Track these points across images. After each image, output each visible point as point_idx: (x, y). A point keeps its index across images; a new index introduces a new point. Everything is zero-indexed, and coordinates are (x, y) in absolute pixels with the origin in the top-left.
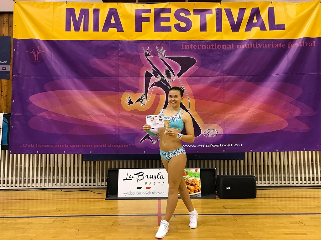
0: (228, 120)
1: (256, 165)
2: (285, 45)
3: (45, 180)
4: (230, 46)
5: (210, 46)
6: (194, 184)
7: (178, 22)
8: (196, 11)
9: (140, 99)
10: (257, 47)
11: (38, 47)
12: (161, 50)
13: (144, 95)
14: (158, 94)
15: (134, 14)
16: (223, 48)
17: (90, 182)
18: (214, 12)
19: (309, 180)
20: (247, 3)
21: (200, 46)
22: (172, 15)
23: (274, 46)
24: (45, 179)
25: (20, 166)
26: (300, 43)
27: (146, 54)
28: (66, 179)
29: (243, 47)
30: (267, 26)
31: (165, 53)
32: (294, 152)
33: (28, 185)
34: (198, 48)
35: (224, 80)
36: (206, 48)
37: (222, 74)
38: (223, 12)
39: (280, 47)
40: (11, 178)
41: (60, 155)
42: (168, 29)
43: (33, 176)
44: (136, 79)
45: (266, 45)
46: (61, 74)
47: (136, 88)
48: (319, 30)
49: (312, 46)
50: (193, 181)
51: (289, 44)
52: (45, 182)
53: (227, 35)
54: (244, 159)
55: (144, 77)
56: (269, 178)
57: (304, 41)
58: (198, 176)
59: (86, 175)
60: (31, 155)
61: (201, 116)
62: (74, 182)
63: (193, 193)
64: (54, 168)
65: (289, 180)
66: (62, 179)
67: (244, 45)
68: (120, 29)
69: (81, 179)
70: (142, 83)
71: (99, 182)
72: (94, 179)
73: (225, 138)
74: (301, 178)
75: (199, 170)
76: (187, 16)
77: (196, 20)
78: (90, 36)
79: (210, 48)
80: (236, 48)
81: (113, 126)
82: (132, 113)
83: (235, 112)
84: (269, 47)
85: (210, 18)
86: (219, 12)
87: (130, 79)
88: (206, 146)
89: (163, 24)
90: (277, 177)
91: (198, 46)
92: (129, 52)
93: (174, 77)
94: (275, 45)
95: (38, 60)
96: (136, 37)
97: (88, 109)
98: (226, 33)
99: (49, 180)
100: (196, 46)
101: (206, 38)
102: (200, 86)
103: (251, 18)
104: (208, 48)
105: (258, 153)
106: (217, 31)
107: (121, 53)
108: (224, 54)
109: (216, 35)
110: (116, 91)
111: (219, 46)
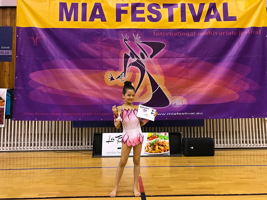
0: (191, 93)
1: (213, 132)
2: (236, 33)
3: (41, 143)
4: (192, 33)
5: (176, 33)
6: (164, 145)
7: (150, 14)
8: (165, 6)
9: (119, 76)
10: (214, 34)
11: (37, 34)
12: (137, 36)
13: (123, 73)
14: (134, 72)
15: (115, 7)
16: (187, 35)
17: (78, 146)
18: (179, 6)
19: (256, 143)
21: (169, 33)
22: (145, 9)
23: (228, 33)
25: (20, 133)
26: (248, 31)
27: (125, 39)
28: (58, 143)
29: (203, 34)
30: (222, 18)
31: (140, 39)
32: (244, 119)
33: (27, 148)
34: (167, 35)
35: (187, 60)
36: (173, 34)
37: (186, 56)
38: (187, 6)
39: (233, 34)
40: (13, 142)
42: (143, 20)
43: (31, 140)
44: (117, 60)
45: (221, 32)
46: (55, 56)
47: (116, 67)
48: (263, 21)
49: (258, 33)
50: (163, 143)
51: (240, 32)
52: (41, 145)
53: (190, 24)
54: (203, 126)
55: (123, 58)
56: (224, 141)
57: (251, 30)
58: (167, 139)
59: (75, 140)
61: (169, 90)
62: (65, 145)
63: (163, 152)
64: (48, 134)
65: (240, 143)
66: (55, 143)
68: (104, 20)
69: (71, 143)
70: (122, 63)
71: (86, 145)
72: (81, 143)
73: (188, 108)
74: (250, 141)
75: (168, 134)
76: (157, 10)
77: (165, 12)
78: (79, 24)
79: (176, 35)
80: (197, 36)
81: (98, 98)
82: (113, 87)
83: (196, 86)
84: (223, 34)
85: (177, 11)
86: (183, 6)
87: (111, 60)
88: (173, 114)
89: (138, 16)
90: (230, 141)
91: (167, 33)
92: (110, 38)
93: (147, 58)
94: (229, 33)
95: (36, 44)
96: (117, 26)
97: (78, 84)
98: (189, 23)
99: (45, 143)
101: (172, 27)
102: (168, 66)
103: (209, 11)
105: (215, 120)
106: (182, 21)
107: (104, 39)
108: (187, 40)
109: (182, 24)
110: (100, 70)
111: (184, 34)
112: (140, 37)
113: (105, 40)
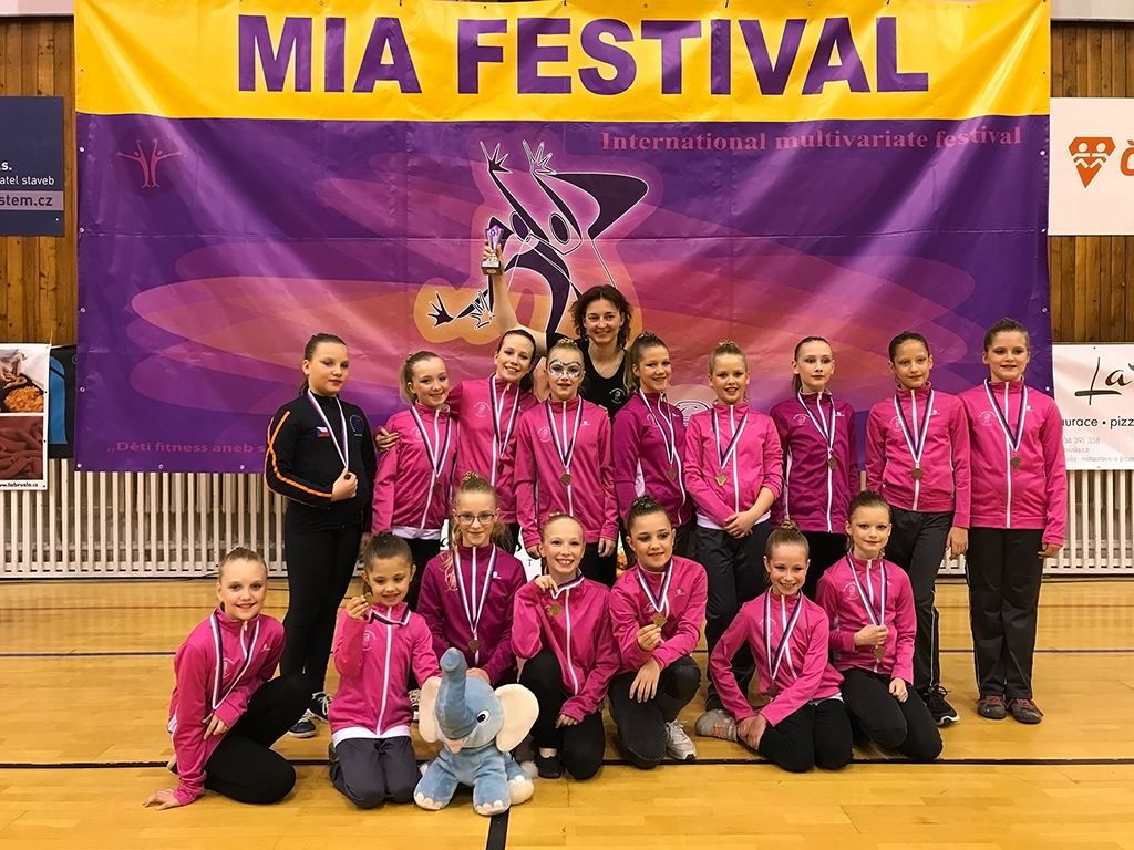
2: (926, 139)
3: (185, 551)
5: (691, 140)
7: (592, 63)
8: (651, 28)
10: (838, 145)
11: (156, 141)
14: (527, 292)
15: (452, 37)
16: (732, 144)
18: (707, 30)
20: (810, 3)
21: (662, 139)
22: (572, 41)
23: (892, 141)
24: (183, 550)
25: (107, 510)
26: (972, 132)
27: (492, 163)
29: (795, 145)
30: (872, 78)
31: (552, 164)
33: (132, 566)
34: (655, 147)
35: (732, 247)
36: (680, 147)
37: (727, 230)
38: (736, 32)
39: (911, 145)
40: (81, 545)
41: (228, 477)
42: (562, 85)
43: (148, 539)
44: (462, 245)
45: (866, 138)
46: (226, 227)
47: (460, 272)
48: (1034, 90)
49: (1009, 142)
51: (939, 137)
52: (185, 558)
53: (747, 105)
57: (984, 128)
60: (140, 475)
62: (273, 558)
64: (210, 516)
67: (799, 139)
68: (411, 86)
76: (621, 45)
77: (648, 55)
78: (317, 104)
79: (691, 147)
80: (771, 147)
81: (391, 389)
82: (447, 349)
83: (763, 348)
84: (875, 145)
85: (694, 49)
86: (721, 31)
87: (438, 241)
89: (545, 69)
91: (655, 140)
92: (439, 159)
94: (895, 138)
95: (155, 182)
96: (462, 110)
98: (741, 100)
99: (197, 551)
100: (648, 141)
101: (674, 114)
102: (657, 268)
103: (823, 51)
104: (684, 147)
106: (715, 91)
107: (413, 162)
108: (734, 166)
109: (711, 105)
110: (398, 281)
111: (720, 142)
112: (550, 155)
113: (415, 165)
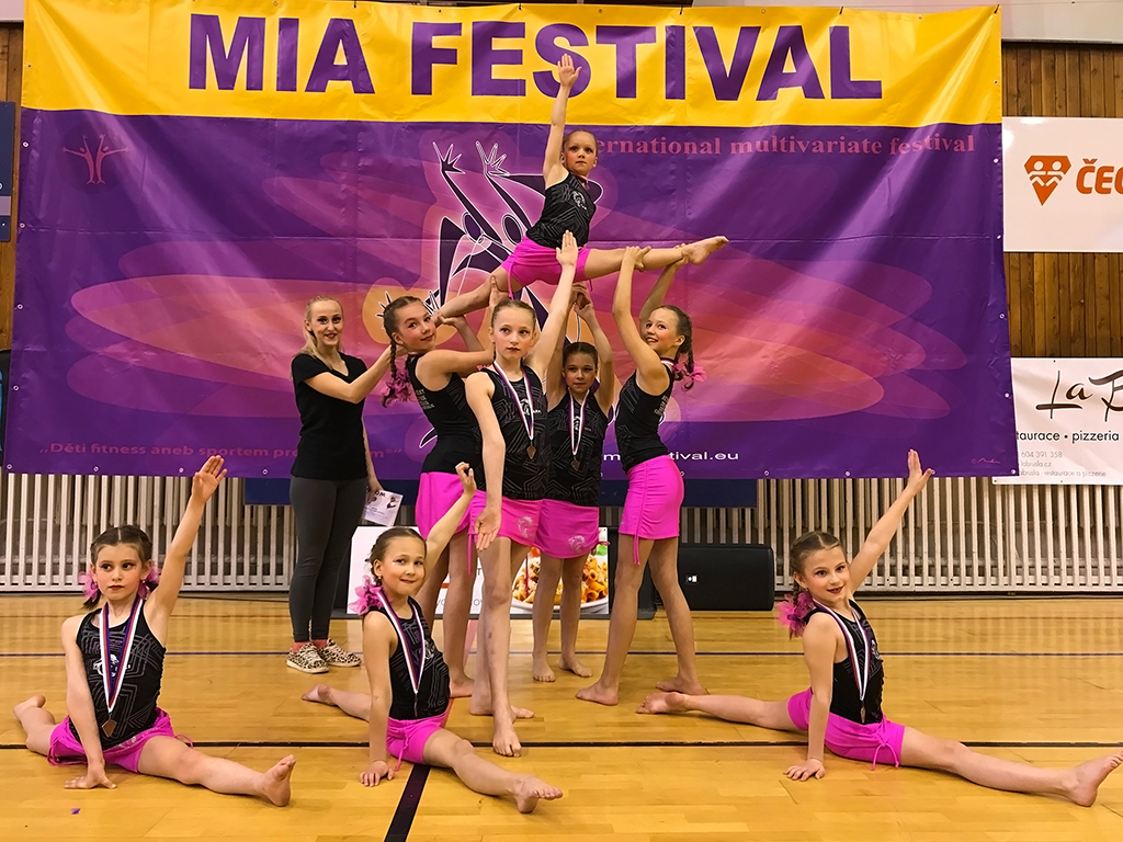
2: (880, 146)
5: (645, 144)
7: (546, 66)
8: (605, 33)
10: (792, 150)
11: (102, 137)
12: (493, 153)
13: (436, 294)
15: (407, 37)
16: (687, 148)
17: (264, 574)
18: (661, 36)
19: (957, 573)
20: (764, 11)
21: (616, 143)
22: (527, 45)
23: (847, 147)
25: (41, 522)
26: (926, 140)
27: (445, 164)
29: (750, 149)
30: (826, 84)
31: (505, 165)
34: (610, 150)
36: (635, 149)
37: (681, 233)
38: (690, 37)
39: (865, 151)
40: (12, 558)
41: (169, 480)
42: (516, 88)
44: (412, 245)
45: (821, 143)
46: (173, 226)
47: (410, 273)
48: (987, 99)
49: (962, 149)
51: (893, 144)
53: (701, 110)
54: (754, 503)
55: (436, 237)
57: (937, 135)
58: (602, 551)
59: (253, 552)
62: (214, 572)
65: (893, 573)
67: (749, 145)
68: (363, 86)
69: (238, 564)
70: (431, 257)
72: (277, 565)
73: (684, 436)
74: (932, 567)
76: (576, 49)
77: (603, 60)
78: (268, 104)
79: (646, 151)
80: (726, 154)
83: (718, 352)
84: (830, 150)
85: (649, 55)
86: (676, 37)
87: (391, 243)
89: (499, 72)
91: (610, 143)
92: (390, 158)
94: (850, 144)
95: (100, 178)
96: (415, 111)
97: (260, 336)
98: (696, 105)
101: (629, 118)
103: (777, 58)
104: (638, 151)
106: (670, 96)
107: (364, 162)
108: (688, 170)
109: (666, 109)
110: (346, 281)
111: (675, 146)
112: (504, 157)
113: (366, 164)
